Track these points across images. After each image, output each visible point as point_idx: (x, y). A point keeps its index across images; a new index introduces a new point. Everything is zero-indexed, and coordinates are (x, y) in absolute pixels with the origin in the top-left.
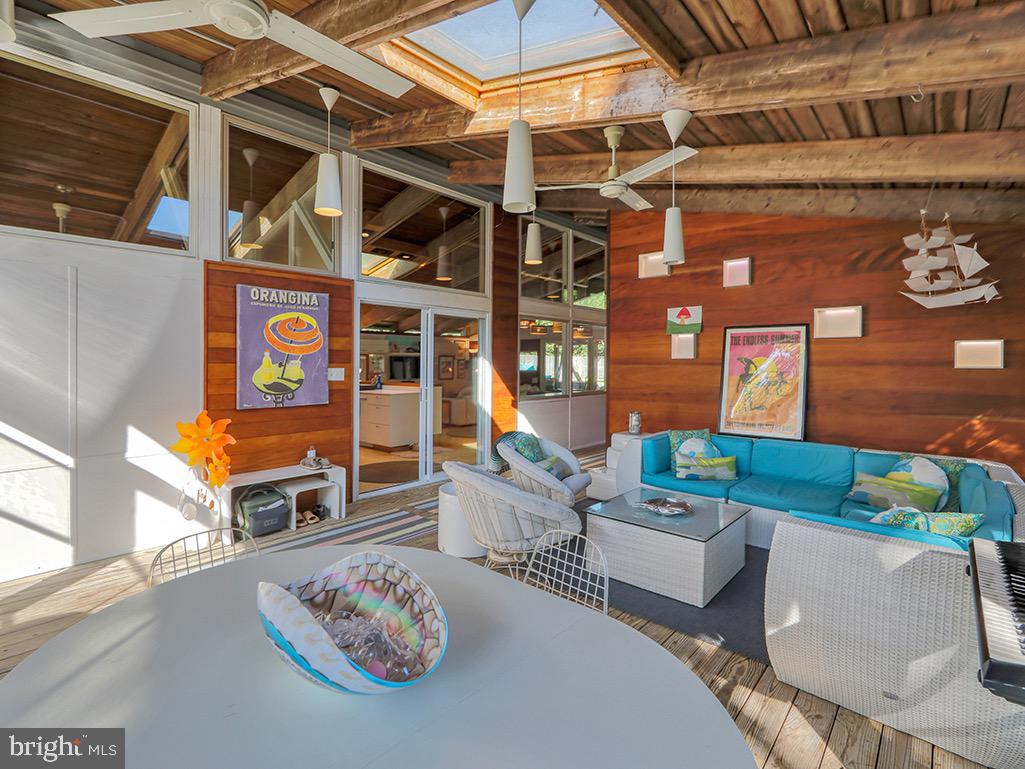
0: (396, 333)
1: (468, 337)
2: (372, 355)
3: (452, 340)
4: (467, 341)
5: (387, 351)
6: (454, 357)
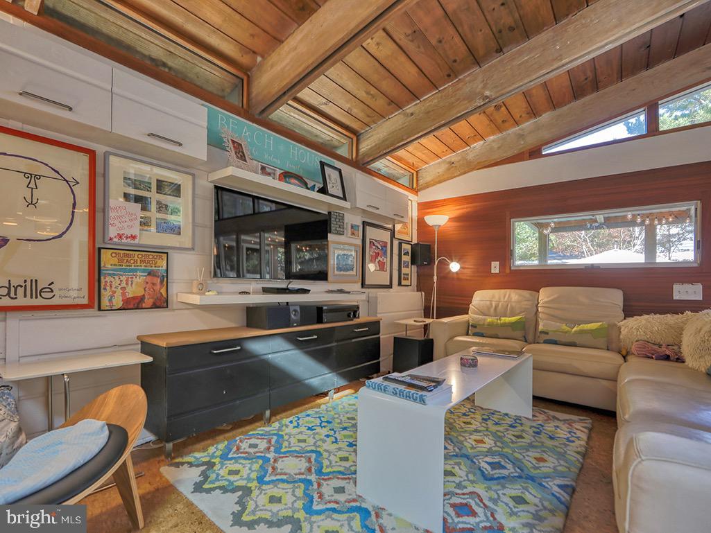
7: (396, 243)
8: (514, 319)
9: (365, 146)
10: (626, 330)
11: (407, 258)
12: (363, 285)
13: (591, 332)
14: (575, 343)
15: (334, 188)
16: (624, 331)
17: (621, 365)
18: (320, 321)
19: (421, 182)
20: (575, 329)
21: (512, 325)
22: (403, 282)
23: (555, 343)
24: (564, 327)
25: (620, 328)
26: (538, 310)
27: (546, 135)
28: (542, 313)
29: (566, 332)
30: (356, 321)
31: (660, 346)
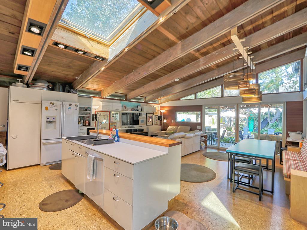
0: (126, 100)
1: (159, 104)
2: (113, 112)
3: (152, 105)
4: (159, 106)
5: (120, 110)
6: (153, 114)
7: (154, 116)
9: (147, 99)
11: (157, 119)
12: (146, 125)
15: (140, 110)
18: (137, 132)
19: (161, 102)
22: (156, 124)
27: (181, 96)
30: (143, 132)
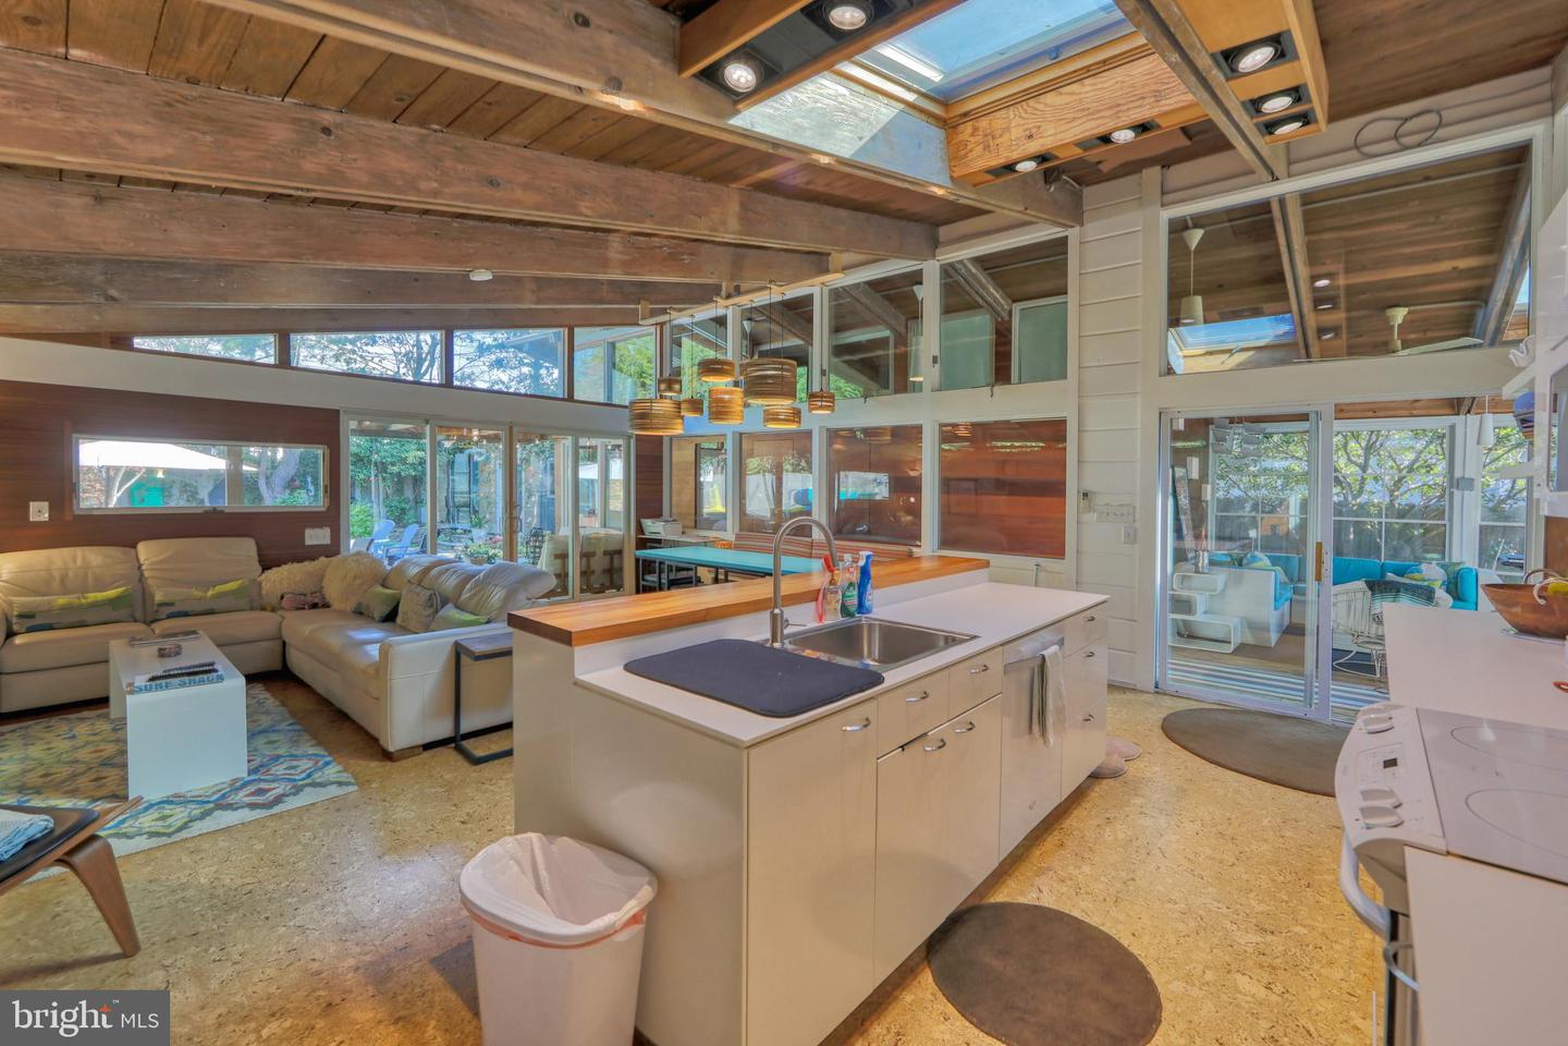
8: (112, 593)
10: (269, 584)
13: (233, 592)
14: (212, 610)
16: (266, 587)
17: (281, 623)
20: (210, 593)
21: (112, 602)
23: (186, 614)
24: (196, 593)
25: (260, 584)
26: (142, 575)
28: (152, 577)
29: (200, 599)
31: (305, 595)
